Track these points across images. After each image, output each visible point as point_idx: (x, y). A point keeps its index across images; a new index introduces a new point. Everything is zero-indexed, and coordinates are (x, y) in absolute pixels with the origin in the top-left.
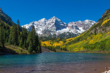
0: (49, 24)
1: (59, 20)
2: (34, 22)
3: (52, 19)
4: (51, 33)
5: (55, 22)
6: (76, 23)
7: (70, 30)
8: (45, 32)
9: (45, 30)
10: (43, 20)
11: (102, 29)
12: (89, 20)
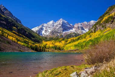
0: (56, 26)
1: (66, 22)
2: (43, 24)
3: (60, 21)
4: (58, 34)
5: (61, 23)
6: (81, 25)
7: (76, 31)
8: (52, 33)
9: (52, 32)
10: (51, 22)
11: (101, 26)
12: (95, 21)
